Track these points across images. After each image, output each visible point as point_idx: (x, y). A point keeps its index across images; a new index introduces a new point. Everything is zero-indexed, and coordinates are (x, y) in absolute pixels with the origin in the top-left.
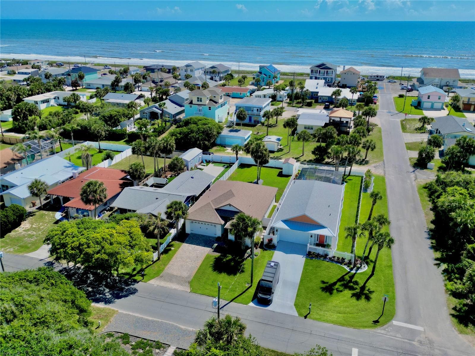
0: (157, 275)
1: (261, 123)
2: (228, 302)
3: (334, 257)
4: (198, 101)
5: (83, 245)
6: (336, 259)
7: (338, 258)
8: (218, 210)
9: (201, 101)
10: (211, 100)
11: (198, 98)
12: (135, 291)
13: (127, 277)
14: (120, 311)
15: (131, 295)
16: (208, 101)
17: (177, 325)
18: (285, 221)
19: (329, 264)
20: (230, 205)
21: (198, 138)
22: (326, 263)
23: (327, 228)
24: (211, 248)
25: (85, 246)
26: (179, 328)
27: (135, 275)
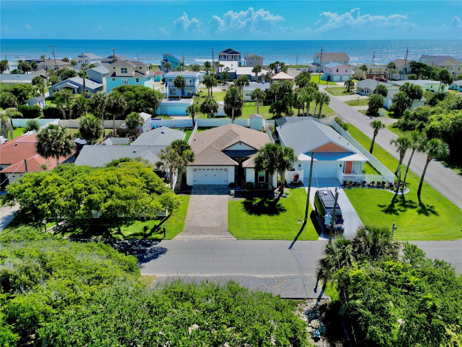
0: (179, 230)
1: (196, 95)
2: (292, 242)
3: (373, 183)
4: (122, 72)
5: (80, 192)
6: (375, 184)
7: (378, 183)
8: (224, 151)
9: (126, 72)
10: (136, 71)
11: (122, 69)
12: (163, 251)
13: (140, 237)
14: (157, 276)
15: (162, 255)
16: (134, 73)
17: (250, 275)
18: (307, 154)
19: (371, 190)
20: (240, 142)
21: (140, 104)
22: (366, 190)
23: (356, 153)
24: (229, 194)
25: (84, 193)
26: (256, 278)
27: (150, 234)
